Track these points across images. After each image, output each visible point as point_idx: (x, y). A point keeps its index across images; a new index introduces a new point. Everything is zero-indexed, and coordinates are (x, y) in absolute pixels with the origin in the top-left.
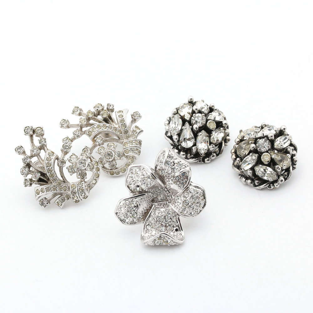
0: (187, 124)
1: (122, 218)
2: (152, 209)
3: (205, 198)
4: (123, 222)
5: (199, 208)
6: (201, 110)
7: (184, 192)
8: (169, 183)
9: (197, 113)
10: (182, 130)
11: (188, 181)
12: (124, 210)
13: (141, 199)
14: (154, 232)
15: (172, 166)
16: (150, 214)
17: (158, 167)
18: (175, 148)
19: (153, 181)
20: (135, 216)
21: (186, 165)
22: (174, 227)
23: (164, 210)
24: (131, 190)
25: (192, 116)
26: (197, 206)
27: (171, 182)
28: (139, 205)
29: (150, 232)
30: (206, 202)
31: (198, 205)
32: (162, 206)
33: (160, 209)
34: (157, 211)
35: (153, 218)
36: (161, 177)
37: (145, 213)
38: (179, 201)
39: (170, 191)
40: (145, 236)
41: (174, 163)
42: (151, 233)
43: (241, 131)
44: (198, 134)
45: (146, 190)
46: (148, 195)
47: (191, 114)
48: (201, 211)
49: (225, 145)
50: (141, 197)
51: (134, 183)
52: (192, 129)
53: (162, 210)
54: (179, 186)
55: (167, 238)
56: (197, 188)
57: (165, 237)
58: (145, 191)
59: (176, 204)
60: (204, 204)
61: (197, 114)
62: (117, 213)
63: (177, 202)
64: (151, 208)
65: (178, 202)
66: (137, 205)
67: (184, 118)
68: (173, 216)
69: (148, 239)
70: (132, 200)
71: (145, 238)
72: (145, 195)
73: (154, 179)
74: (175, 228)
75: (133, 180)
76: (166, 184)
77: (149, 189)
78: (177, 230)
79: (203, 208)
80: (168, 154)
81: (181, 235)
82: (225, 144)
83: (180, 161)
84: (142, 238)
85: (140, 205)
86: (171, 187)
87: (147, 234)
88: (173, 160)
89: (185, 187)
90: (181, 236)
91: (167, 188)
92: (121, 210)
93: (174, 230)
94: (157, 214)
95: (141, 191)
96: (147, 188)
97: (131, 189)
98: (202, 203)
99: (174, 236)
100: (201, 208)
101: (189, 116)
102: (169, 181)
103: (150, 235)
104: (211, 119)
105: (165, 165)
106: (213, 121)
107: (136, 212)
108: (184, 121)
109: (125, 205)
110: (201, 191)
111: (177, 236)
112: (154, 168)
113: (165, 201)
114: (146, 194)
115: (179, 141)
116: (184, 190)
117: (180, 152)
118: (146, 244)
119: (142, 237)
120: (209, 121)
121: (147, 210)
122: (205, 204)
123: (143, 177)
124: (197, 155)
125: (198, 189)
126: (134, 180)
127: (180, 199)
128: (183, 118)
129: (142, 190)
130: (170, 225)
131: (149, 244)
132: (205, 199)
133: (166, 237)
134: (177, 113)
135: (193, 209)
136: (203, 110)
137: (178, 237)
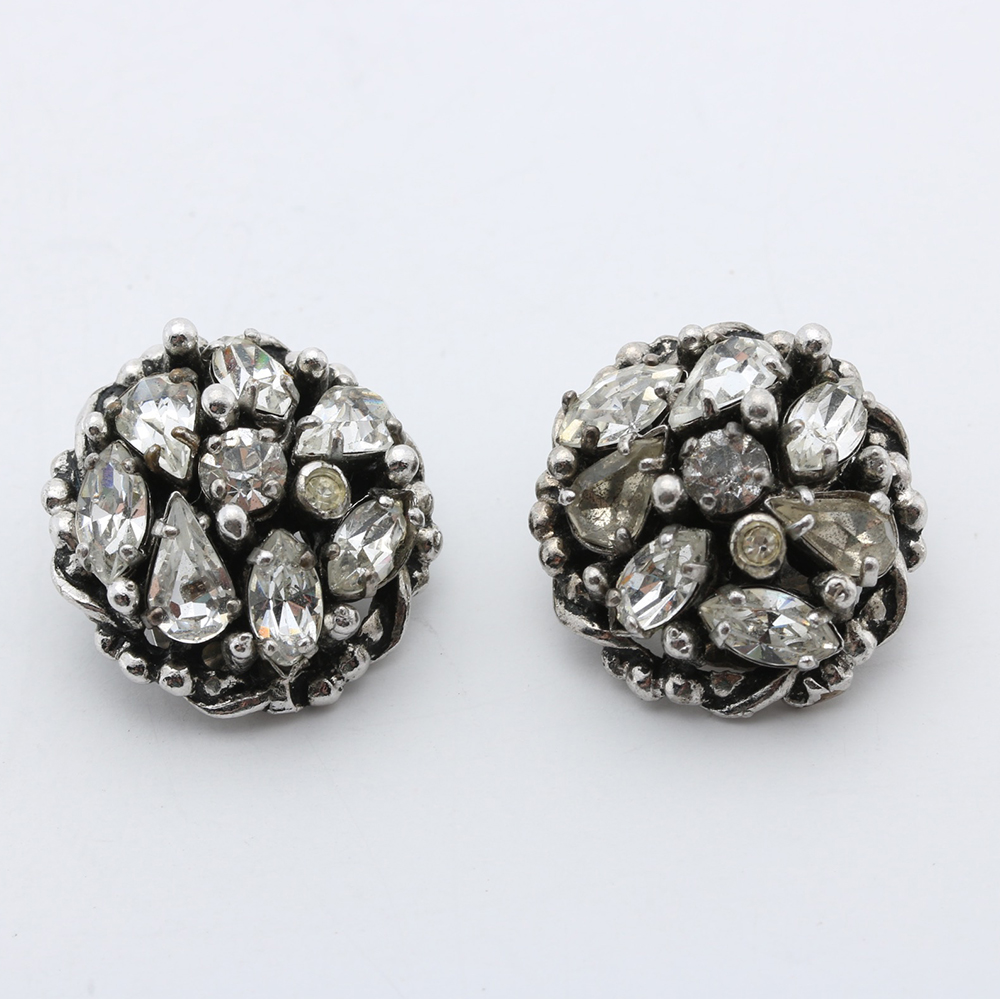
0: (178, 504)
6: (248, 403)
9: (230, 428)
10: (150, 545)
18: (126, 645)
25: (200, 451)
43: (570, 401)
44: (251, 559)
47: (194, 439)
49: (414, 582)
52: (212, 531)
61: (230, 434)
67: (158, 466)
82: (411, 575)
101: (186, 454)
104: (317, 453)
106: (331, 461)
108: (158, 487)
115: (142, 608)
117: (160, 666)
120: (306, 470)
124: (259, 675)
128: (147, 468)
134: (113, 436)
136: (261, 403)
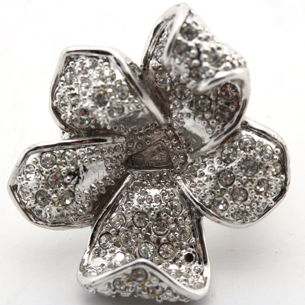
1: (30, 203)
2: (123, 186)
3: (284, 170)
4: (31, 216)
5: (264, 200)
7: (221, 146)
8: (181, 111)
11: (237, 114)
12: (34, 181)
13: (91, 154)
14: (120, 257)
15: (193, 59)
16: (116, 200)
17: (153, 63)
19: (130, 99)
20: (68, 202)
21: (235, 62)
22: (182, 249)
23: (158, 193)
24: (63, 122)
26: (258, 193)
27: (186, 110)
28: (81, 169)
29: (108, 256)
30: (286, 184)
31: (262, 189)
32: (154, 181)
33: (148, 190)
34: (136, 196)
35: (123, 215)
36: (160, 93)
37: (100, 196)
38: (206, 171)
39: (182, 138)
40: (92, 265)
41: (198, 49)
42: (111, 259)
45: (109, 127)
46: (113, 143)
48: (268, 209)
50: (93, 148)
51: (73, 99)
53: (153, 192)
54: (209, 124)
55: (155, 278)
56: (264, 137)
57: (149, 275)
58: (105, 129)
59: (196, 180)
60: (279, 189)
62: (14, 188)
63: (198, 173)
64: (119, 182)
65: (202, 174)
66: (78, 170)
68: (183, 216)
69: (98, 274)
70: (62, 151)
71: (90, 270)
72: (105, 141)
73: (136, 96)
74: (184, 253)
75: (72, 92)
76: (171, 116)
77: (116, 123)
78: (189, 258)
79: (276, 200)
80: (185, 22)
81: (202, 274)
83: (219, 45)
84: (84, 269)
85: (85, 170)
86: (185, 126)
87: (99, 261)
88: (198, 42)
89: (227, 127)
90: (201, 277)
91: (173, 130)
92: (28, 179)
93: (182, 258)
94: (135, 203)
95: (93, 127)
96: (110, 119)
97: (62, 117)
98: (276, 183)
99: (179, 274)
100: (271, 199)
102: (182, 107)
103: (106, 263)
105: (171, 54)
107: (70, 191)
109: (39, 164)
110: (274, 146)
111: (188, 276)
112: (139, 62)
113: (165, 168)
114: (109, 140)
116: (224, 137)
118: (91, 290)
119: (84, 267)
121: (107, 188)
122: (283, 191)
123: (100, 83)
125: (265, 142)
126: (76, 91)
127: (208, 166)
129: (97, 125)
130: (171, 239)
131: (99, 291)
132: (286, 175)
133: (153, 275)
135: (246, 200)
137: (190, 280)
